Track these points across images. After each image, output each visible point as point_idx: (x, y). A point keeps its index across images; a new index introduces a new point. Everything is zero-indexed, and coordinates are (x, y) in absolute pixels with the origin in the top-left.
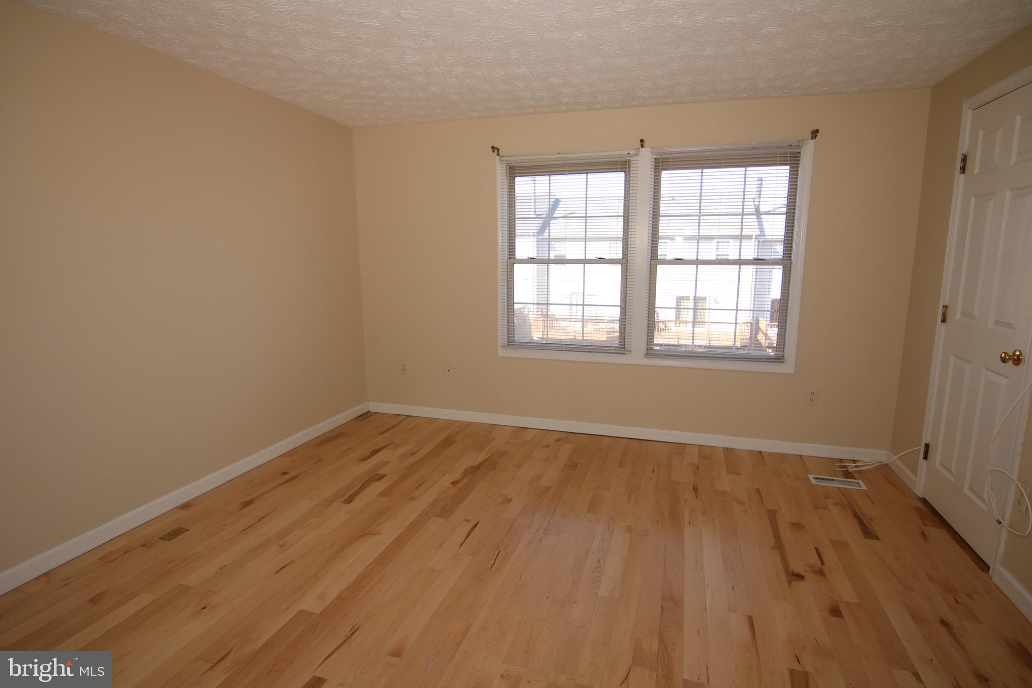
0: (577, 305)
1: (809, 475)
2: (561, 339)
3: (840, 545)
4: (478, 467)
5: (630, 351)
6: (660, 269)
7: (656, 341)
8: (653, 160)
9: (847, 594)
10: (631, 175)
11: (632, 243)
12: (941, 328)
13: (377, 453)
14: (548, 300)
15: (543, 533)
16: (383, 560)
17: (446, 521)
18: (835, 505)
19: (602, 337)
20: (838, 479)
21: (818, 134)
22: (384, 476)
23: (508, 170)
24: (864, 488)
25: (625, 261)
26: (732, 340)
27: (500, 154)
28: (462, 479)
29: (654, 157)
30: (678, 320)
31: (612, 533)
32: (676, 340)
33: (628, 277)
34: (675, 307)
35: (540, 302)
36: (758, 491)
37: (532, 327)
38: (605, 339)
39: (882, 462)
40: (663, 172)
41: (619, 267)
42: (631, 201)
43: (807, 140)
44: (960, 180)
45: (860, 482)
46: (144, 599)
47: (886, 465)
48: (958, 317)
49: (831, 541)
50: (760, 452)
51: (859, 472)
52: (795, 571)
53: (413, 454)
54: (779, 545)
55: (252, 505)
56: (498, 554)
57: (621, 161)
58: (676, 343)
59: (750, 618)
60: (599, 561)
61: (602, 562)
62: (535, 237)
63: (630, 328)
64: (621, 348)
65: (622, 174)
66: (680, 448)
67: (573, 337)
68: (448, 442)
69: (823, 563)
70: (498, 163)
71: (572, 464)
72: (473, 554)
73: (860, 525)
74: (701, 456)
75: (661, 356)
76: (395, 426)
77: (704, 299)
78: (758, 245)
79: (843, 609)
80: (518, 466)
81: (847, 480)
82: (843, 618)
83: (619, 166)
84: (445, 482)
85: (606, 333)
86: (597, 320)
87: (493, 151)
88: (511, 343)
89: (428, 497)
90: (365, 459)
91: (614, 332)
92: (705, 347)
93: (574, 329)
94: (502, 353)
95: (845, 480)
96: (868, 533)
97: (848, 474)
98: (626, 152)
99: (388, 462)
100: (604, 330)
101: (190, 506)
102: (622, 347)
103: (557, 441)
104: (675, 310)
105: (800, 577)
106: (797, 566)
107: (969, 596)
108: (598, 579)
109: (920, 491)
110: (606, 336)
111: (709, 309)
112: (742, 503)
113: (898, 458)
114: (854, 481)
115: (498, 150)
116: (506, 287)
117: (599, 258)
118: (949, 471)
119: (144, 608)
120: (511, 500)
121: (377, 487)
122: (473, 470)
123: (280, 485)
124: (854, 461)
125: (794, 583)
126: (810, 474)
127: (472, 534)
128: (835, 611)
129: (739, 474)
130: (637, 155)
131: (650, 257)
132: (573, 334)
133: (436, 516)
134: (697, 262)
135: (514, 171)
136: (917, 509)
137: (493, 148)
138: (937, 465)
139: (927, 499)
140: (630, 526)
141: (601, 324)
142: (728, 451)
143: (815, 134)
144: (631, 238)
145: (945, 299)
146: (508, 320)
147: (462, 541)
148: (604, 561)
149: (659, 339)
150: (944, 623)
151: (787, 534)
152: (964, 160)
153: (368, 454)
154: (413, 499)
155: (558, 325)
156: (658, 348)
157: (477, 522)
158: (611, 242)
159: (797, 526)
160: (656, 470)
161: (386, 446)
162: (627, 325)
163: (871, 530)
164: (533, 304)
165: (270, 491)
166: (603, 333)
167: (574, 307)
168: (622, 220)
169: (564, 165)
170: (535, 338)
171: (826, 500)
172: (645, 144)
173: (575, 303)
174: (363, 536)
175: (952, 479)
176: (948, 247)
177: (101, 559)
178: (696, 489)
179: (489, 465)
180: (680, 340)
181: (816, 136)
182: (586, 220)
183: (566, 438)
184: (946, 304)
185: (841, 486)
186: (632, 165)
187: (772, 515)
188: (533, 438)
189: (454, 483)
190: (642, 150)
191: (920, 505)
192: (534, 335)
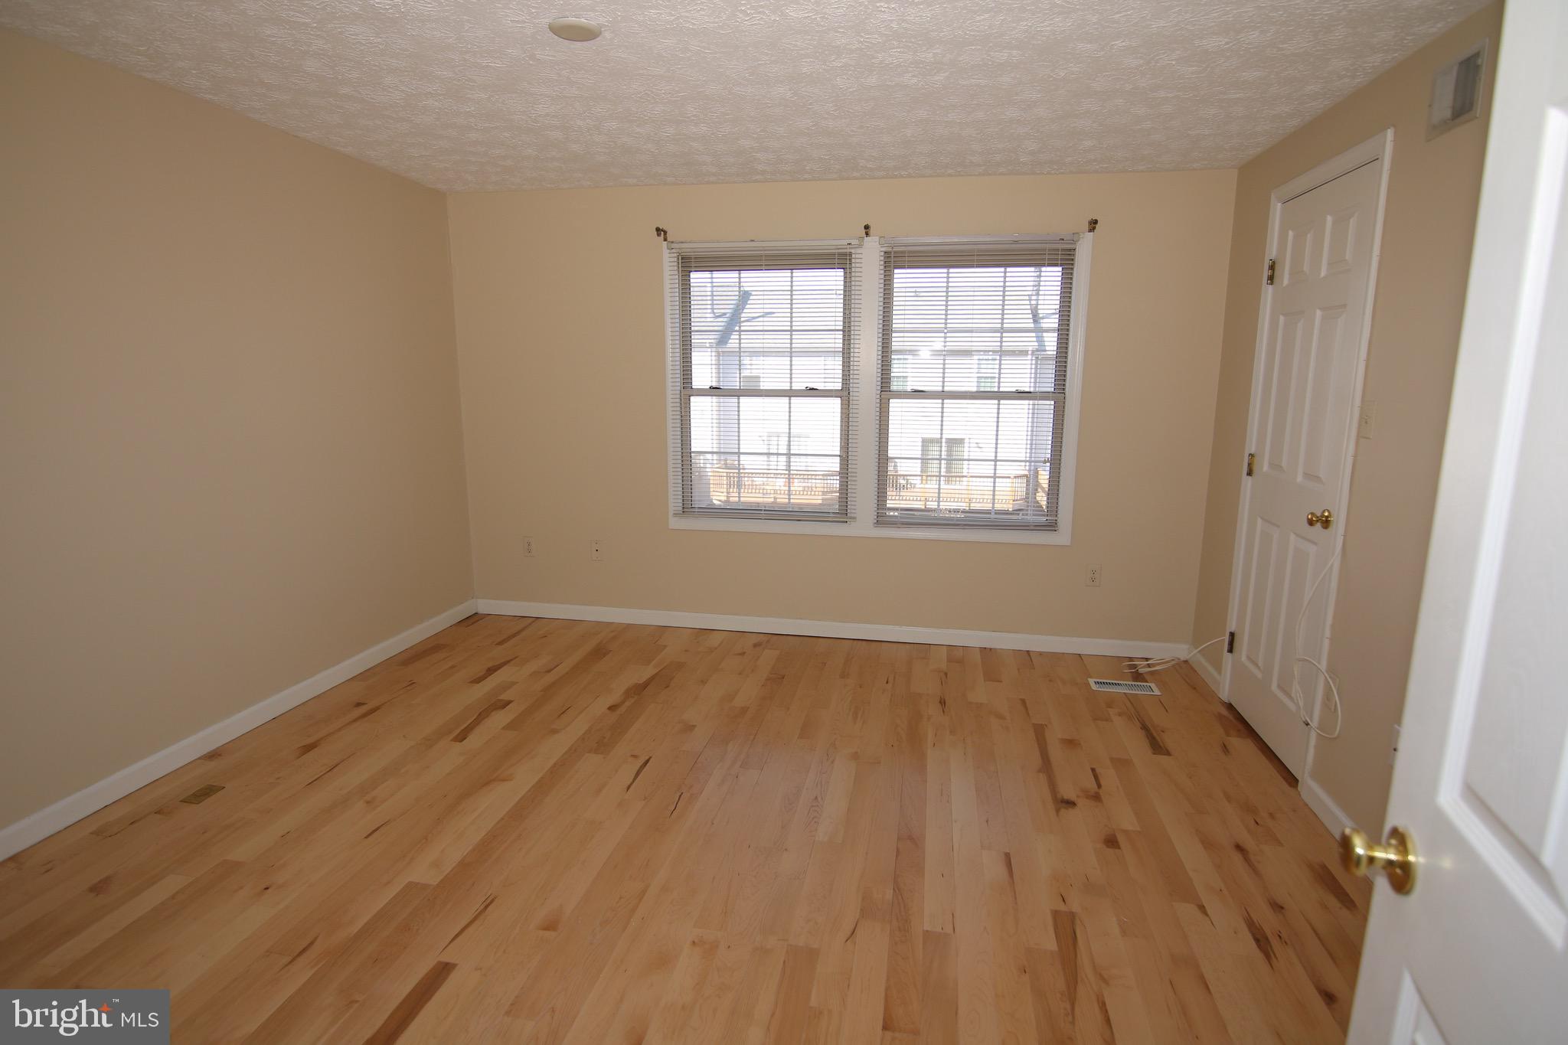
0: (778, 454)
1: (1089, 680)
2: (758, 503)
3: (1122, 764)
4: (646, 685)
5: (855, 518)
6: (895, 405)
7: (890, 504)
8: (882, 254)
9: (1126, 820)
10: (853, 274)
11: (855, 368)
12: (1247, 483)
13: (495, 670)
14: (739, 448)
15: (740, 767)
16: (519, 813)
17: (604, 758)
18: (1120, 715)
19: (816, 500)
20: (1125, 682)
21: (1097, 226)
22: (509, 702)
23: (680, 261)
24: (1157, 692)
25: (846, 393)
26: (989, 501)
27: (668, 239)
28: (623, 702)
29: (884, 249)
30: (924, 474)
31: (832, 762)
32: (923, 503)
33: (851, 415)
34: (920, 456)
35: (722, 450)
36: (1023, 701)
37: (712, 486)
38: (820, 502)
39: (1179, 659)
40: (896, 271)
41: (838, 401)
42: (853, 310)
43: (1083, 233)
44: (1268, 292)
45: (1153, 685)
46: (172, 884)
47: (1186, 662)
48: (1265, 468)
49: (1112, 760)
50: (1028, 651)
51: (1152, 673)
52: (1065, 797)
53: (549, 671)
54: (1046, 766)
55: (316, 749)
56: (680, 796)
57: (839, 254)
58: (923, 507)
59: (1007, 856)
60: (816, 798)
61: (819, 799)
62: (714, 349)
63: (853, 487)
64: (842, 514)
65: (840, 273)
66: (923, 650)
67: (772, 500)
68: (599, 652)
69: (1099, 786)
70: (666, 253)
71: (777, 678)
72: (645, 798)
73: (1148, 738)
74: (950, 660)
75: (896, 524)
76: (519, 633)
77: (960, 441)
78: (1036, 364)
79: (1121, 839)
80: (702, 681)
81: (1136, 683)
82: (1119, 848)
83: (836, 261)
84: (600, 706)
85: (820, 493)
86: (807, 475)
87: (659, 235)
88: (687, 508)
89: (576, 728)
90: (478, 680)
91: (832, 492)
92: (964, 512)
93: (774, 488)
94: (675, 523)
95: (1133, 683)
96: (1157, 747)
97: (1138, 677)
98: (845, 242)
99: (514, 683)
100: (818, 489)
101: (220, 755)
102: (843, 512)
103: (755, 645)
104: (920, 461)
105: (1070, 804)
106: (1068, 791)
107: (1272, 816)
108: (815, 820)
109: (1225, 694)
110: (820, 497)
111: (969, 460)
112: (1001, 717)
113: (1199, 651)
114: (1145, 684)
115: (665, 233)
116: (679, 429)
117: (810, 389)
118: (1257, 665)
119: (177, 893)
120: (694, 726)
121: (499, 720)
122: (639, 689)
123: (355, 720)
124: (1147, 659)
125: (1063, 811)
126: (1091, 677)
127: (642, 774)
128: (1111, 842)
129: (999, 681)
130: (860, 246)
131: (879, 388)
132: (772, 496)
133: (589, 752)
134: (943, 395)
135: (688, 264)
136: (1220, 717)
137: (658, 230)
138: (1244, 658)
139: (1233, 704)
140: (856, 753)
141: (814, 481)
142: (985, 651)
143: (1093, 224)
144: (854, 361)
145: (1251, 447)
146: (683, 477)
147: (629, 783)
148: (822, 799)
149: (895, 501)
150: (1239, 848)
151: (1056, 752)
152: (1272, 267)
153: (481, 674)
154: (554, 732)
155: (750, 483)
156: (892, 514)
157: (647, 758)
158: (827, 358)
159: (1071, 743)
160: (891, 680)
161: (509, 662)
162: (849, 483)
163: (1162, 745)
164: (712, 453)
165: (340, 729)
166: (817, 493)
167: (773, 458)
168: (841, 336)
169: (759, 258)
170: (715, 502)
171: (1109, 709)
172: (872, 231)
173: (776, 452)
174: (487, 783)
175: (1260, 675)
176: (1254, 380)
177: (97, 833)
178: (943, 702)
179: (662, 680)
180: (928, 503)
181: (1094, 228)
182: (791, 335)
183: (768, 641)
184: (1252, 452)
185: (1128, 692)
186: (853, 261)
187: (1040, 731)
188: (722, 642)
189: (612, 708)
190: (867, 239)
191: (1224, 712)
192: (714, 498)
